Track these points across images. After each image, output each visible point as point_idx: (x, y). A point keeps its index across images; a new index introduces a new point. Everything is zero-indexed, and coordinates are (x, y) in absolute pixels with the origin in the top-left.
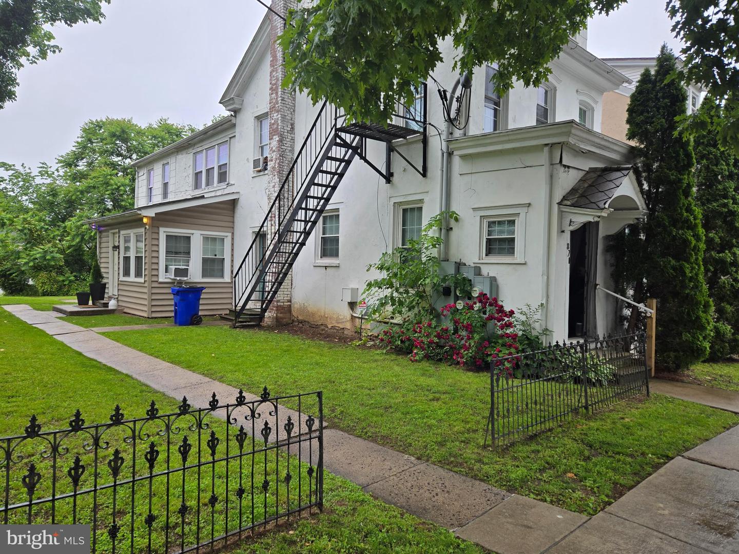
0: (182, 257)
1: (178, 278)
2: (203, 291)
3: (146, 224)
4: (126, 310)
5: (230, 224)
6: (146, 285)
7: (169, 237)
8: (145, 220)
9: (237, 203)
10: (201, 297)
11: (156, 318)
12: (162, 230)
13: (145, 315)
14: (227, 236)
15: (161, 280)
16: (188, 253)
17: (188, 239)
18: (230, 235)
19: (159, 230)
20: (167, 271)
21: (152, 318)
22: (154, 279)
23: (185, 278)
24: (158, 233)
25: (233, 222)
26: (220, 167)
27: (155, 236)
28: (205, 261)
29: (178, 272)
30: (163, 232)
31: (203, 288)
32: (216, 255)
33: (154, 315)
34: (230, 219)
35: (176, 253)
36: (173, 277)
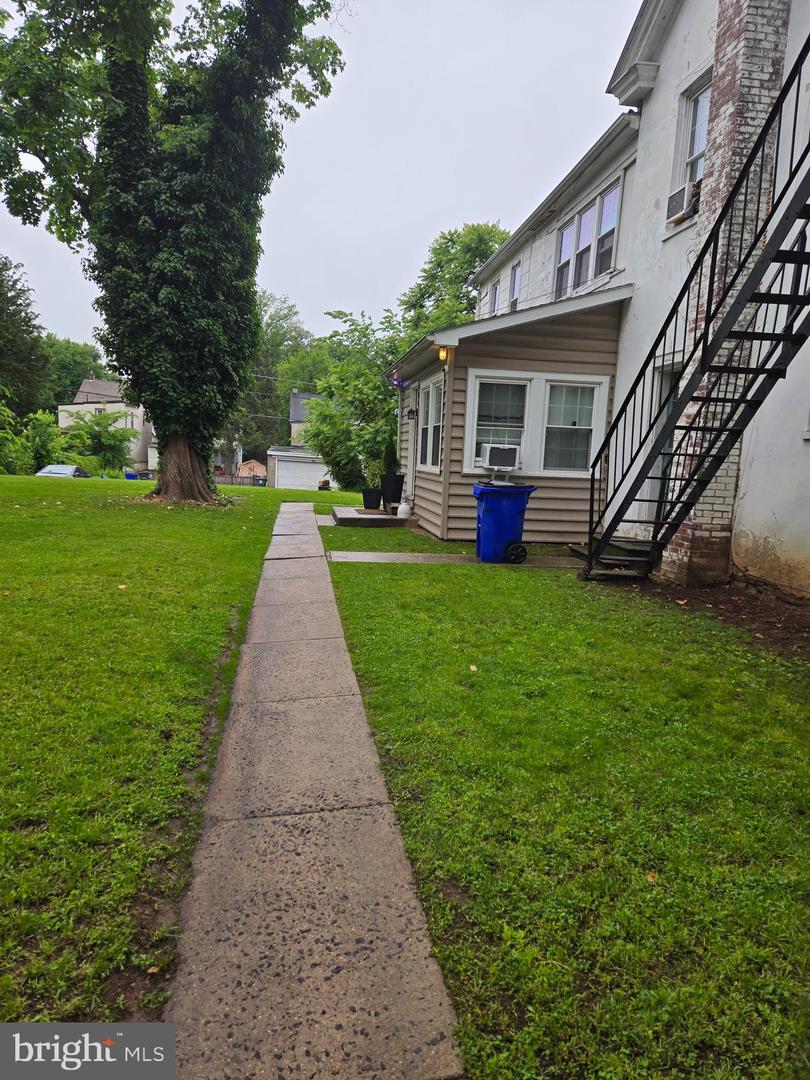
0: (506, 428)
1: (496, 468)
2: (533, 495)
3: (445, 362)
4: (422, 523)
5: (609, 358)
6: (441, 479)
7: (485, 388)
8: (443, 355)
9: (627, 310)
10: (528, 506)
11: (454, 540)
12: (473, 373)
13: (439, 534)
14: (600, 384)
15: (466, 470)
16: (520, 419)
17: (520, 390)
18: (606, 380)
19: (466, 373)
20: (478, 455)
21: (448, 540)
22: (455, 468)
23: (510, 469)
24: (465, 380)
25: (616, 353)
26: (601, 241)
27: (459, 386)
28: (550, 433)
29: (498, 456)
30: (475, 377)
31: (532, 489)
32: (574, 424)
33: (453, 535)
34: (608, 346)
35: (497, 419)
36: (486, 464)
